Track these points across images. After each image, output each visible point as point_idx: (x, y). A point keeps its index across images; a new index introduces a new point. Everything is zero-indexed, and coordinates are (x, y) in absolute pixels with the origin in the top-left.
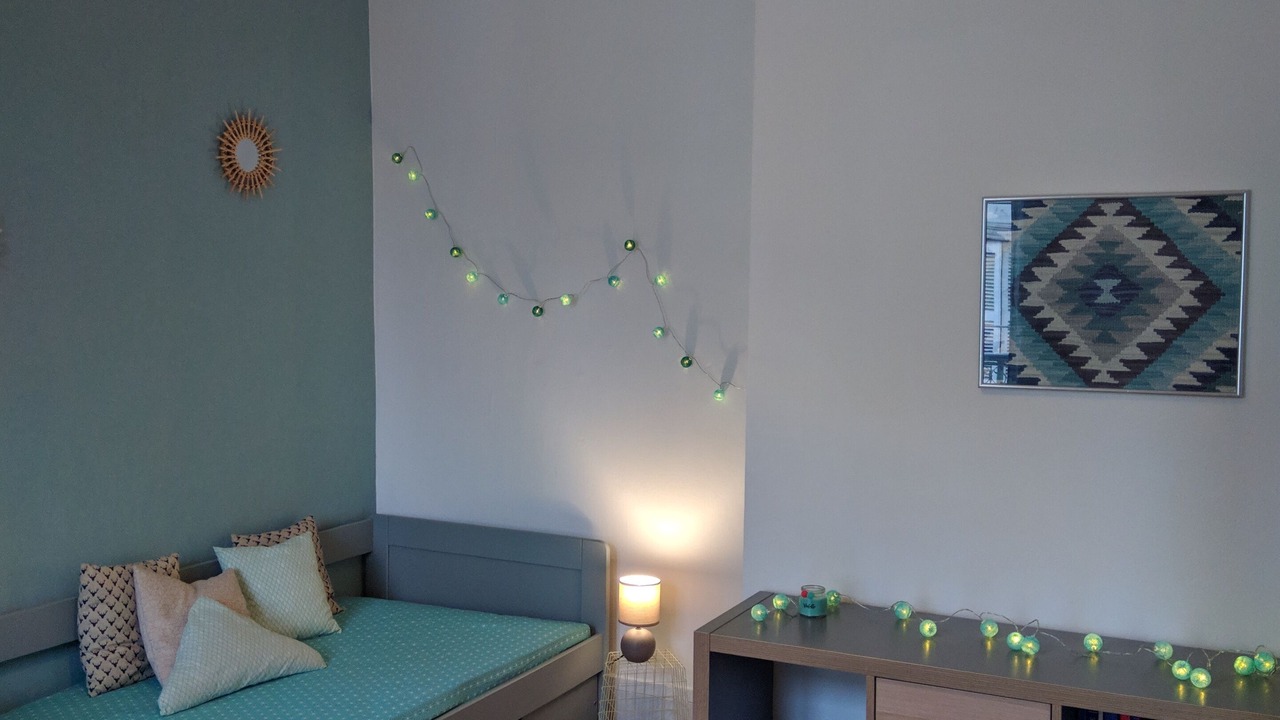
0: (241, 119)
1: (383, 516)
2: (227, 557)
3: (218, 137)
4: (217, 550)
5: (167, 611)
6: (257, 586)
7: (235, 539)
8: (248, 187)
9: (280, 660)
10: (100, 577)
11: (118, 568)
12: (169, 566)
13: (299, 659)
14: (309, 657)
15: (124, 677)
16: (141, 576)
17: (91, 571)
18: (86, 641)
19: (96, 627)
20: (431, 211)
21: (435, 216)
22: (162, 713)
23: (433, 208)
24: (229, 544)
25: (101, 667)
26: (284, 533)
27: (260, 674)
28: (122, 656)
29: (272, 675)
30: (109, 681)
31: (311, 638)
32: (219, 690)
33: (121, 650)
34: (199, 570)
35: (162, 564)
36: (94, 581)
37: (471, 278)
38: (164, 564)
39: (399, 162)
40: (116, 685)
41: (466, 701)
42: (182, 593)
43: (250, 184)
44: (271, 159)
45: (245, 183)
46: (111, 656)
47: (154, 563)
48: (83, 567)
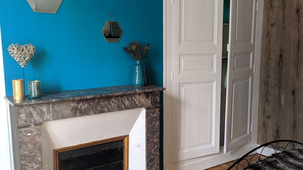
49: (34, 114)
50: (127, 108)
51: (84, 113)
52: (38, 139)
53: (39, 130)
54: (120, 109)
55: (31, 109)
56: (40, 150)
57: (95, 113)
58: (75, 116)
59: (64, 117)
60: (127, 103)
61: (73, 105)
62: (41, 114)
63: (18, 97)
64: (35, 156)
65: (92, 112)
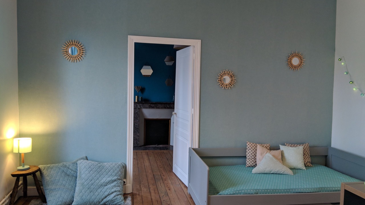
0: (294, 54)
1: (332, 148)
2: (282, 148)
3: (287, 58)
4: (280, 145)
5: (261, 154)
6: (286, 155)
7: (286, 144)
8: (295, 68)
9: (281, 170)
10: (250, 145)
11: (254, 144)
12: (267, 146)
13: (286, 171)
14: (290, 172)
15: (253, 165)
16: (259, 146)
17: (248, 143)
18: (247, 156)
19: (249, 154)
20: (346, 72)
21: (347, 73)
22: (252, 173)
23: (347, 71)
24: (284, 145)
25: (249, 162)
26: (298, 145)
27: (276, 172)
28: (253, 161)
29: (279, 173)
30: (249, 165)
31: (293, 169)
32: (265, 172)
33: (253, 160)
34: (274, 148)
35: (265, 145)
36: (249, 145)
37: (354, 89)
38: (266, 145)
39: (340, 60)
40: (251, 166)
41: (320, 192)
42: (266, 152)
43: (296, 68)
44: (302, 62)
45: (294, 67)
46: (251, 160)
47: (263, 144)
48: (247, 142)
49: (138, 106)
50: (168, 108)
51: (153, 108)
52: (138, 113)
53: (139, 111)
54: (165, 108)
55: (137, 104)
56: (139, 116)
57: (156, 108)
58: (150, 108)
59: (146, 108)
60: (168, 106)
61: (149, 104)
62: (140, 106)
63: (136, 101)
64: (137, 118)
65: (155, 108)
